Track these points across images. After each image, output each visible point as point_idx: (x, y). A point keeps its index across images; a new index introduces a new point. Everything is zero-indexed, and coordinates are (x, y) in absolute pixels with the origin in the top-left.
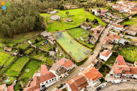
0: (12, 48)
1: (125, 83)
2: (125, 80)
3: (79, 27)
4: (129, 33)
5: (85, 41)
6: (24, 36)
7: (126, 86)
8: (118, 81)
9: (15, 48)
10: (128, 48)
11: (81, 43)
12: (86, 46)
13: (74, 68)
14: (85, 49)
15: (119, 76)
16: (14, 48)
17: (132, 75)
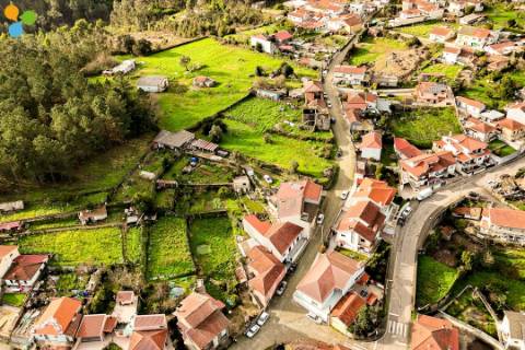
0: (107, 207)
1: (440, 190)
2: (438, 186)
3: (252, 95)
4: (383, 84)
5: (302, 129)
6: (106, 163)
7: (444, 197)
8: (427, 191)
9: (116, 206)
10: (402, 119)
11: (296, 137)
12: (314, 139)
13: (323, 197)
14: (317, 148)
15: (422, 182)
16: (113, 206)
17: (446, 171)
